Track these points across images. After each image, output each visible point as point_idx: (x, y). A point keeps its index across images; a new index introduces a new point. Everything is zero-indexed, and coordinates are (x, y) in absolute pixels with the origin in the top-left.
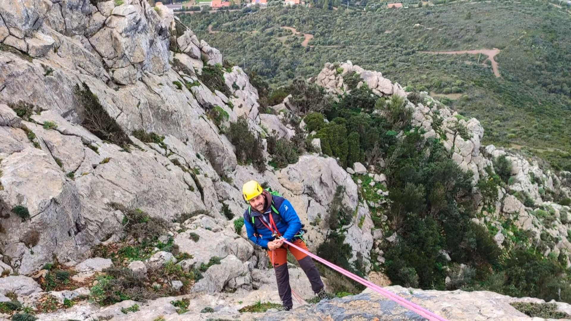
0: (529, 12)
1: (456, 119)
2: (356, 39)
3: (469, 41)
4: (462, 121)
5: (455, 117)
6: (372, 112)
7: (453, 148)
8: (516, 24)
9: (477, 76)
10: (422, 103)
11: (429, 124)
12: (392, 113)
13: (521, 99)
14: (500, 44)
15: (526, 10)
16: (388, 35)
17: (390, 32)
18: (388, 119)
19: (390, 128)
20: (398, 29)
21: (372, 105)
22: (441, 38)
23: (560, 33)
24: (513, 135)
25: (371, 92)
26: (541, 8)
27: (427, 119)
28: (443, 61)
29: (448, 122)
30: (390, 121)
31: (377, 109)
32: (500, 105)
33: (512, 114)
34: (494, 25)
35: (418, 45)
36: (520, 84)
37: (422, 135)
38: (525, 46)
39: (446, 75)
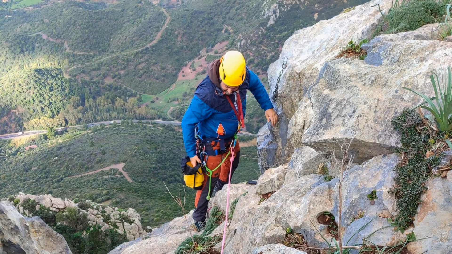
0: (133, 133)
1: (118, 212)
2: (9, 180)
3: (100, 161)
4: (123, 212)
5: (117, 211)
6: (56, 224)
7: (125, 232)
8: (128, 142)
9: (117, 185)
10: (90, 208)
11: (102, 221)
12: (71, 221)
13: (153, 193)
14: (123, 159)
15: (130, 132)
16: (35, 171)
17: (36, 168)
18: (71, 226)
19: (75, 231)
20: (42, 165)
21: (54, 219)
22: (78, 164)
23: (159, 143)
24: (158, 218)
25: (49, 210)
26: (139, 128)
27: (98, 218)
28: (87, 180)
29: (114, 216)
30: (73, 227)
31: (59, 221)
32: (141, 201)
33: (151, 204)
34: (113, 146)
35: (63, 173)
36: (147, 183)
37: (100, 230)
38: (140, 156)
39: (93, 190)
